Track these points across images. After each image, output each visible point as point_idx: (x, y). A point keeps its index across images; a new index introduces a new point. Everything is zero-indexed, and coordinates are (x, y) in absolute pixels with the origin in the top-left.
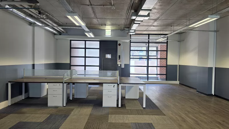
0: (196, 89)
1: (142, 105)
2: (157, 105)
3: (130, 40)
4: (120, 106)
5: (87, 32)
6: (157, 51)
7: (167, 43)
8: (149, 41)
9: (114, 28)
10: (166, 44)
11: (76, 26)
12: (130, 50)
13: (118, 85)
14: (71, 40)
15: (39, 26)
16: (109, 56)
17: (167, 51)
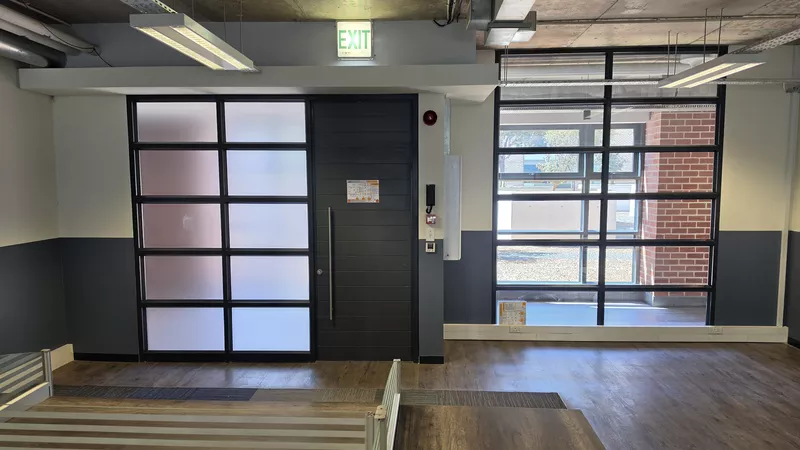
3: (497, 90)
7: (719, 101)
8: (608, 89)
10: (712, 108)
12: (498, 151)
14: (132, 100)
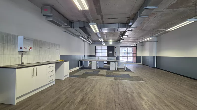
0: (149, 66)
1: (125, 70)
2: (132, 71)
3: (120, 46)
4: (117, 70)
5: (103, 43)
6: (132, 50)
7: (136, 46)
8: (128, 46)
9: (113, 41)
11: (100, 41)
12: (120, 50)
13: (116, 62)
14: (96, 46)
15: (86, 42)
16: (111, 52)
17: (136, 50)
